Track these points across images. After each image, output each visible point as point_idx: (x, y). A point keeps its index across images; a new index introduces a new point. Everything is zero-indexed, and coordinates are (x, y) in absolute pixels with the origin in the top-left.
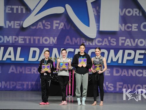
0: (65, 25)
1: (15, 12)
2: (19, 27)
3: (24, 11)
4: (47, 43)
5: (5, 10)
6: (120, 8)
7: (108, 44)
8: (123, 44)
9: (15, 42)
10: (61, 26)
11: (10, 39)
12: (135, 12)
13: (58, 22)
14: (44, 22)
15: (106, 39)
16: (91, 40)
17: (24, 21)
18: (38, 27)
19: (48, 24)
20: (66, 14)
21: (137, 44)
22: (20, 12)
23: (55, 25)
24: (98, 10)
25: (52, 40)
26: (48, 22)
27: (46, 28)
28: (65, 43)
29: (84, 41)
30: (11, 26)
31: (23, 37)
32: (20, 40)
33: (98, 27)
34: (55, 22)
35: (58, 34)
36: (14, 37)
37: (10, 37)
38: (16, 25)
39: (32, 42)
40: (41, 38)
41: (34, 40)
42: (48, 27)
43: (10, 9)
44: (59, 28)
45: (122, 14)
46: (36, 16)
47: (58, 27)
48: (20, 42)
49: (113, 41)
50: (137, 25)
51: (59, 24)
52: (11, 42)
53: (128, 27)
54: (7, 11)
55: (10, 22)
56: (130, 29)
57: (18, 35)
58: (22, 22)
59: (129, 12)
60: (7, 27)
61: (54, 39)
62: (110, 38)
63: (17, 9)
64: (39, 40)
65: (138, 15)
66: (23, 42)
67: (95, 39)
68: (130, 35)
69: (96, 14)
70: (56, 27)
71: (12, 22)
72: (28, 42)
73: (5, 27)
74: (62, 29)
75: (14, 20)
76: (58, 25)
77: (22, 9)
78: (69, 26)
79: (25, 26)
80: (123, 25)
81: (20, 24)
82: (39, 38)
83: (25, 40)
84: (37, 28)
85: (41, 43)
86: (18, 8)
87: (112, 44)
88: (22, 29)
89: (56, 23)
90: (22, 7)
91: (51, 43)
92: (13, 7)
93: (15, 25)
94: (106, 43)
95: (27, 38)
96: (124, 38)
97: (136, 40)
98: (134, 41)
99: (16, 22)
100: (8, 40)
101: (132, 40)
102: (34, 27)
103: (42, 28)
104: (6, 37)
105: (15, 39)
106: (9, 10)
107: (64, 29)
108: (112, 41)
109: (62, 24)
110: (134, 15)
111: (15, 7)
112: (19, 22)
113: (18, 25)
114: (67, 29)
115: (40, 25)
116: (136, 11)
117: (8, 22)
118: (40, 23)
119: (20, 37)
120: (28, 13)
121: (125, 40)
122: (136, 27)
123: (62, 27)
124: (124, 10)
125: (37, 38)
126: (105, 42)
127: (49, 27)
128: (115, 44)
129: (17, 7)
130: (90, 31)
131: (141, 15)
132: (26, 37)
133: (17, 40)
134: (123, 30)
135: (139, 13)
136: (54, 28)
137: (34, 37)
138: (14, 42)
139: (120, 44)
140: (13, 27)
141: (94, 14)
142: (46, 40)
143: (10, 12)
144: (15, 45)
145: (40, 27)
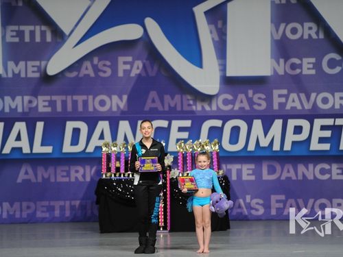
0: (144, 66)
1: (27, 39)
2: (37, 75)
3: (49, 38)
4: (106, 109)
5: (4, 37)
6: (272, 22)
7: (247, 108)
8: (282, 105)
9: (30, 109)
10: (137, 68)
11: (18, 103)
12: (308, 30)
13: (130, 59)
14: (96, 60)
15: (241, 96)
16: (208, 98)
17: (48, 60)
18: (83, 72)
19: (105, 65)
20: (146, 40)
21: (315, 104)
22: (38, 39)
23: (122, 68)
24: (221, 29)
25: (117, 103)
26: (106, 59)
27: (101, 74)
28: (147, 108)
29: (191, 102)
30: (20, 72)
31: (48, 98)
32: (42, 104)
33: (223, 68)
34: (121, 59)
35: (129, 88)
36: (27, 98)
37: (18, 99)
38: (30, 69)
39: (69, 108)
40: (91, 97)
42: (105, 72)
43: (14, 34)
44: (133, 74)
45: (278, 37)
46: (77, 47)
47: (130, 71)
48: (41, 109)
49: (260, 98)
50: (313, 60)
51: (132, 64)
52: (20, 110)
53: (293, 67)
54: (9, 39)
55: (17, 64)
56: (298, 71)
57: (35, 94)
58: (43, 63)
59: (294, 31)
60: (10, 75)
61: (121, 98)
62: (250, 93)
63: (32, 33)
64: (85, 103)
65: (315, 36)
66: (49, 110)
67: (217, 96)
68: (297, 83)
69: (217, 38)
70: (125, 71)
71: (22, 64)
72: (59, 109)
73: (4, 76)
74: (139, 76)
75: (26, 59)
76: (128, 67)
77: (43, 34)
78: (156, 68)
79: (52, 71)
80: (282, 61)
81: (39, 67)
82: (84, 97)
83: (52, 104)
84: (81, 75)
85: (91, 109)
86: (33, 31)
87: (256, 107)
88: (46, 79)
89: (125, 63)
90: (44, 28)
91: (115, 109)
92: (22, 28)
94: (242, 105)
95: (58, 99)
96: (285, 92)
97: (313, 95)
98: (308, 98)
99: (30, 63)
100: (13, 107)
101: (303, 96)
102: (74, 74)
103: (92, 75)
104: (8, 99)
105: (30, 102)
106: (12, 36)
107: (144, 74)
108: (255, 100)
109: (139, 64)
110: (306, 37)
111: (27, 29)
112: (37, 63)
113: (35, 69)
114: (151, 75)
115: (87, 69)
116: (310, 28)
117: (11, 64)
118: (87, 64)
119: (41, 98)
120: (59, 40)
121: (287, 97)
122: (311, 66)
123: (138, 72)
124: (282, 26)
125: (80, 99)
126: (241, 103)
127: (109, 72)
128: (264, 105)
129: (32, 28)
130: (205, 79)
131: (321, 36)
132: (54, 98)
133: (34, 104)
134: (281, 72)
135: (317, 33)
136: (121, 74)
137: (75, 98)
138: (26, 110)
139: (276, 107)
140: (23, 75)
141: (213, 39)
142: (102, 103)
143: (17, 40)
144: (31, 116)
145: (87, 72)
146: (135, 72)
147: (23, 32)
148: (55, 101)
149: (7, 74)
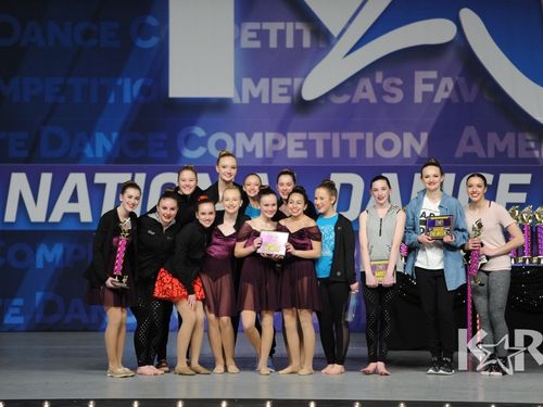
0: (456, 87)
1: (273, 43)
2: (287, 100)
3: (307, 42)
4: (393, 153)
5: (237, 40)
9: (275, 153)
10: (445, 90)
11: (257, 144)
13: (433, 75)
14: (379, 77)
17: (305, 76)
18: (359, 95)
19: (393, 85)
20: (461, 44)
22: (290, 43)
23: (420, 88)
25: (411, 144)
26: (396, 76)
27: (388, 99)
28: (458, 154)
29: (532, 145)
30: (260, 95)
31: (302, 136)
32: (294, 147)
34: (420, 76)
35: (433, 120)
36: (270, 136)
37: (257, 136)
38: (276, 91)
39: (336, 153)
40: (370, 135)
41: (344, 144)
42: (393, 95)
43: (254, 35)
44: (438, 99)
46: (351, 55)
47: (433, 94)
48: (292, 154)
51: (436, 83)
52: (259, 154)
54: (245, 44)
55: (256, 83)
57: (283, 129)
58: (297, 81)
60: (246, 100)
61: (418, 138)
63: (282, 34)
64: (361, 144)
66: (304, 154)
70: (424, 93)
71: (264, 82)
72: (320, 153)
73: (237, 101)
74: (448, 101)
75: (270, 76)
76: (430, 88)
77: (298, 35)
78: (475, 89)
79: (310, 94)
81: (290, 88)
82: (360, 136)
83: (309, 145)
84: (356, 100)
85: (369, 154)
86: (283, 31)
88: (301, 106)
89: (426, 81)
90: (299, 26)
91: (407, 154)
92: (266, 26)
93: (274, 91)
95: (319, 138)
99: (276, 81)
100: (249, 149)
102: (344, 99)
103: (373, 100)
104: (241, 137)
105: (275, 142)
106: (250, 39)
107: (456, 100)
109: (448, 82)
111: (273, 28)
112: (287, 81)
113: (285, 90)
114: (466, 100)
115: (365, 91)
117: (247, 83)
118: (366, 82)
119: (292, 136)
120: (322, 46)
123: (446, 95)
125: (353, 137)
127: (400, 95)
129: (281, 26)
132: (312, 136)
133: (281, 146)
136: (418, 99)
137: (345, 136)
138: (269, 154)
140: (265, 100)
142: (388, 145)
143: (257, 44)
144: (275, 163)
145: (364, 96)
146: (441, 95)
147: (267, 32)
148: (314, 141)
149: (241, 97)
